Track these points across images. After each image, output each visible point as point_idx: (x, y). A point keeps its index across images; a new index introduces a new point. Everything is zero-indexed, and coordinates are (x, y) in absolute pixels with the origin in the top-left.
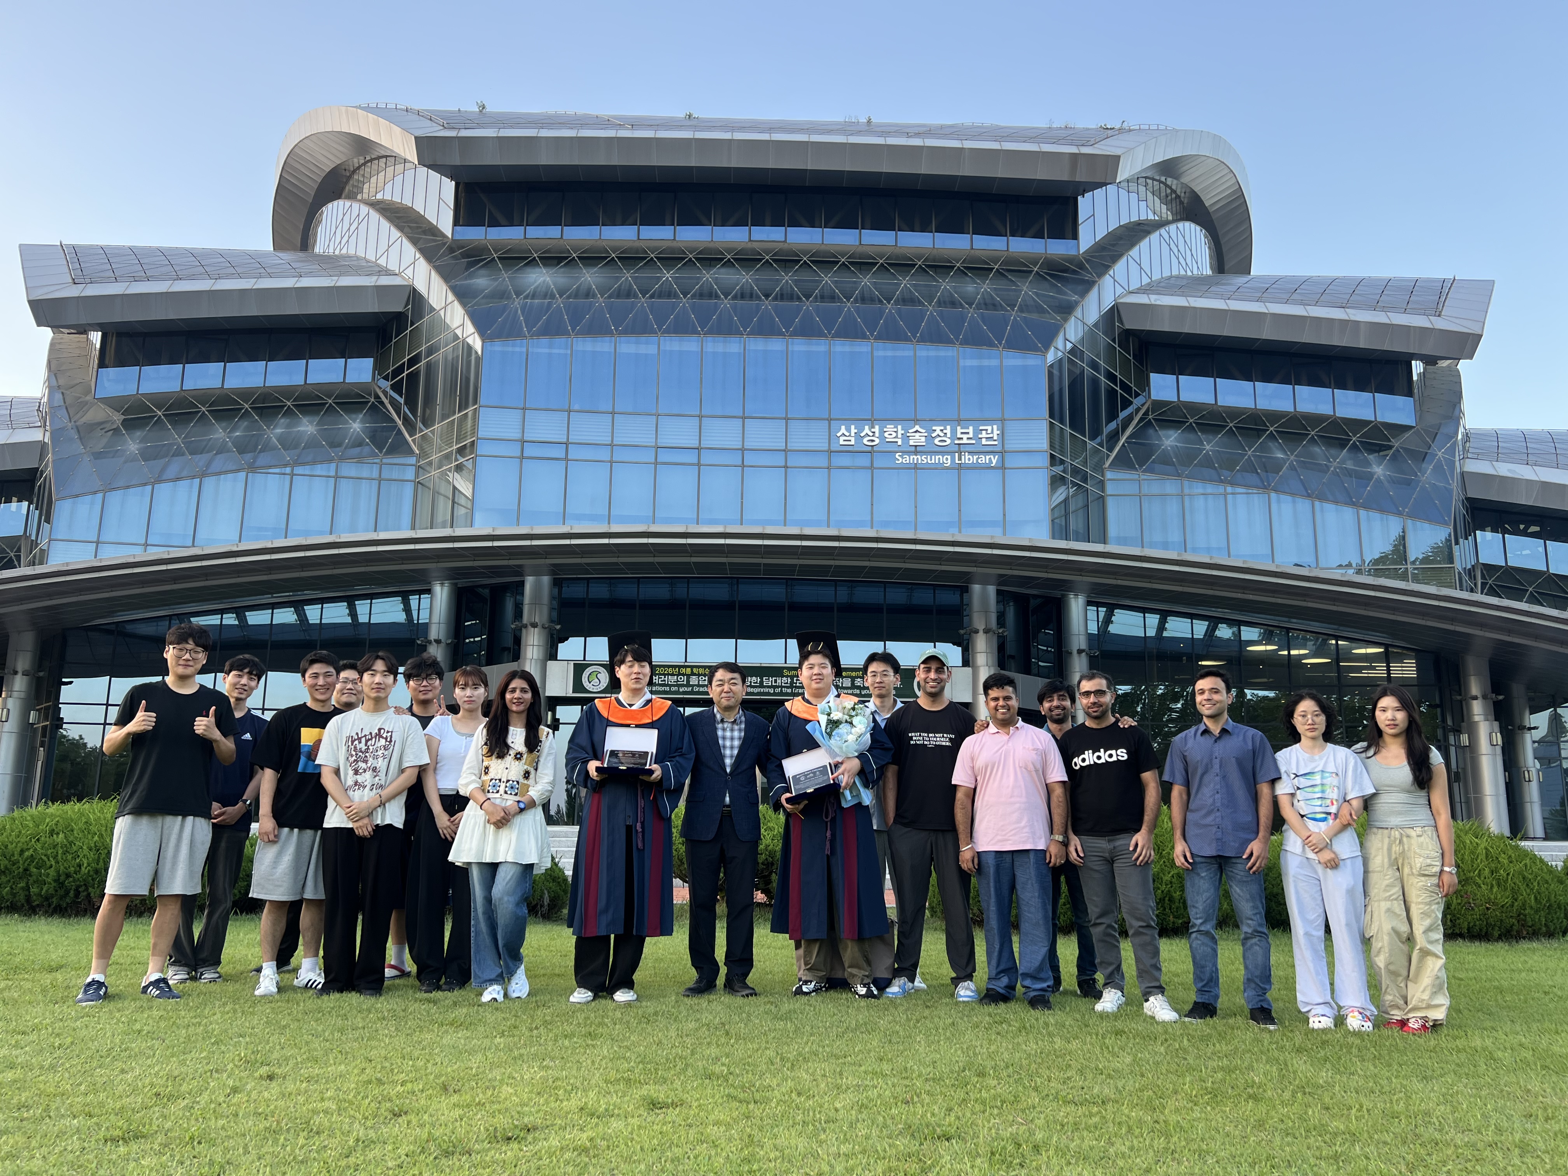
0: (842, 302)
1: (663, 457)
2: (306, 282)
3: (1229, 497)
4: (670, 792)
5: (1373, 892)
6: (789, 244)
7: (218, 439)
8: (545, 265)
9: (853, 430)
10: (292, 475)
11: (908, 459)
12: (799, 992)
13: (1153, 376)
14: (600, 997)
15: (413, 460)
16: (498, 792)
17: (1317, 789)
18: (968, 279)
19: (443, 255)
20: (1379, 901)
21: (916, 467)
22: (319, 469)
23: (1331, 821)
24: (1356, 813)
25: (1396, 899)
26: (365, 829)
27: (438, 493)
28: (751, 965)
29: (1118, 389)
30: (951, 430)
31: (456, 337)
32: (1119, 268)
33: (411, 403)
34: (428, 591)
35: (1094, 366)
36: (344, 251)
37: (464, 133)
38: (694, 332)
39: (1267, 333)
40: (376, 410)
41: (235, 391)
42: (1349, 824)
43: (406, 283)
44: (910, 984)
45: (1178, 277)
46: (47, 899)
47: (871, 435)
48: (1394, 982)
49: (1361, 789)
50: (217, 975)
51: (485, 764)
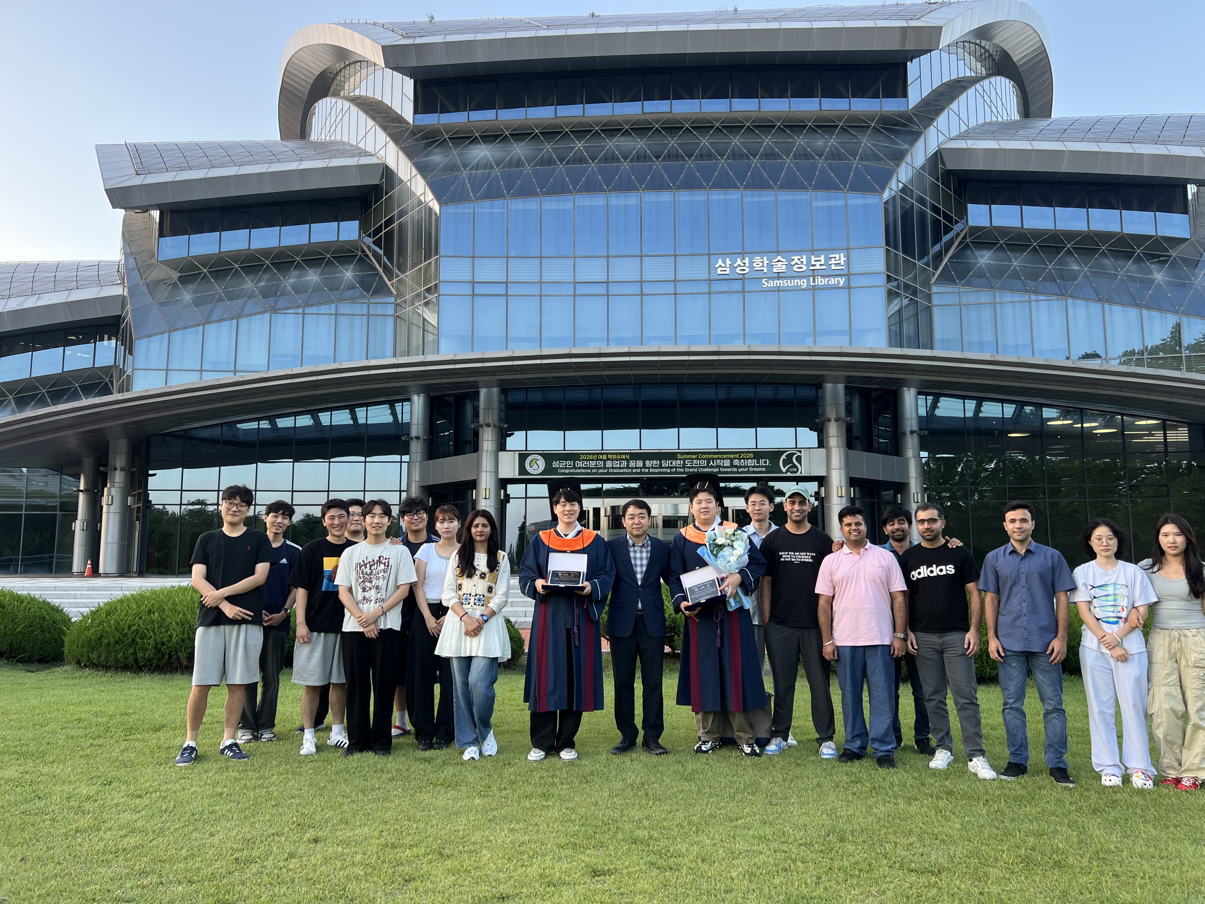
0: (717, 159)
1: (580, 290)
2: (306, 165)
3: (1033, 303)
4: (597, 602)
5: (1155, 679)
6: (674, 114)
7: (249, 288)
8: (484, 142)
9: (728, 262)
10: (304, 314)
11: (772, 284)
12: (699, 750)
13: (970, 206)
14: (550, 754)
15: (392, 300)
16: (469, 604)
17: (1110, 598)
18: (818, 135)
19: (407, 138)
20: (1160, 686)
21: (779, 290)
22: (324, 309)
23: (1122, 624)
24: (1142, 617)
25: (1173, 685)
26: (372, 633)
27: (412, 324)
28: (662, 729)
29: (941, 219)
30: (807, 258)
31: (420, 203)
32: (942, 120)
33: (389, 253)
34: (409, 400)
35: (922, 201)
36: (333, 138)
37: (418, 41)
38: (601, 190)
39: (1065, 167)
40: (363, 261)
41: (258, 251)
42: (1137, 627)
43: (380, 162)
44: (785, 743)
45: (991, 124)
46: (149, 661)
47: (742, 265)
48: (1171, 749)
49: (1147, 598)
50: (272, 735)
51: (459, 582)
